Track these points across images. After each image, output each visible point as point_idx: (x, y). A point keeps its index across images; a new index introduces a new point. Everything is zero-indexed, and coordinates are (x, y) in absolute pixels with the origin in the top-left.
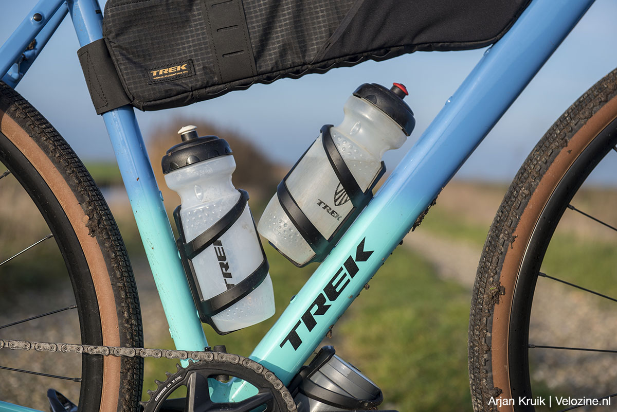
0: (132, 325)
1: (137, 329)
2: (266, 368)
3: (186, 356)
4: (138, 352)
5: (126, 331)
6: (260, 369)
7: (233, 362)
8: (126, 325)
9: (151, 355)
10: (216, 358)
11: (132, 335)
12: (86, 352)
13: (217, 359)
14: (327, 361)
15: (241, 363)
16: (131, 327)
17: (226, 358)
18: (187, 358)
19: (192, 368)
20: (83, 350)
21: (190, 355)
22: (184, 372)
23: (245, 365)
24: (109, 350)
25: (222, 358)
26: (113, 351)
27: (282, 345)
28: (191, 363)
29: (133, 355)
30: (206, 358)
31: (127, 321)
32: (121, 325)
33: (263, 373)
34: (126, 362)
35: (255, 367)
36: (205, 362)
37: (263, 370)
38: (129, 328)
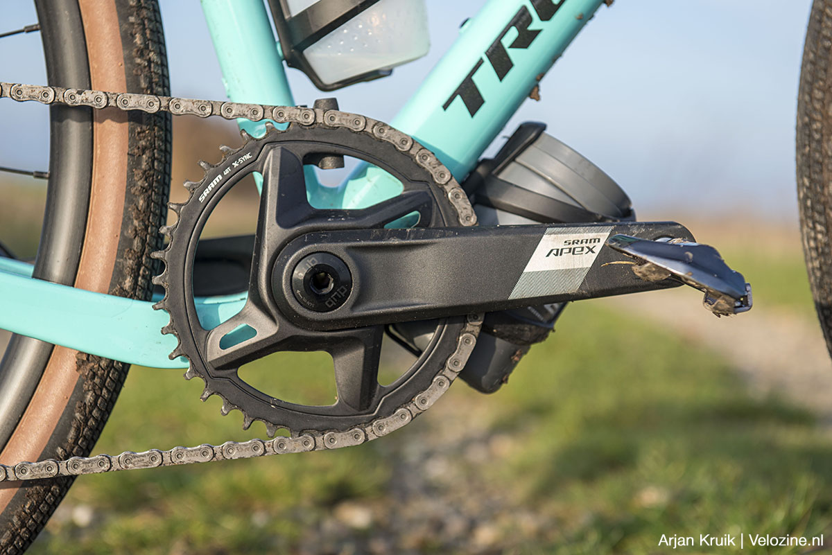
0: (149, 61)
1: (160, 71)
2: (417, 142)
3: (260, 114)
4: (164, 103)
5: (139, 72)
6: (407, 142)
7: (353, 127)
8: (138, 61)
9: (192, 110)
10: (320, 120)
11: (151, 83)
12: (61, 100)
13: (322, 121)
14: (531, 142)
15: (370, 131)
16: (149, 66)
17: (340, 120)
18: (263, 118)
19: (273, 138)
20: (55, 96)
21: (268, 113)
22: (257, 147)
23: (377, 135)
24: (108, 99)
25: (332, 119)
26: (116, 100)
27: (445, 107)
28: (271, 131)
29: (155, 109)
30: (300, 119)
31: (141, 54)
32: (129, 60)
33: (412, 152)
34: (139, 133)
35: (397, 140)
36: (298, 128)
37: (412, 147)
38: (145, 67)
